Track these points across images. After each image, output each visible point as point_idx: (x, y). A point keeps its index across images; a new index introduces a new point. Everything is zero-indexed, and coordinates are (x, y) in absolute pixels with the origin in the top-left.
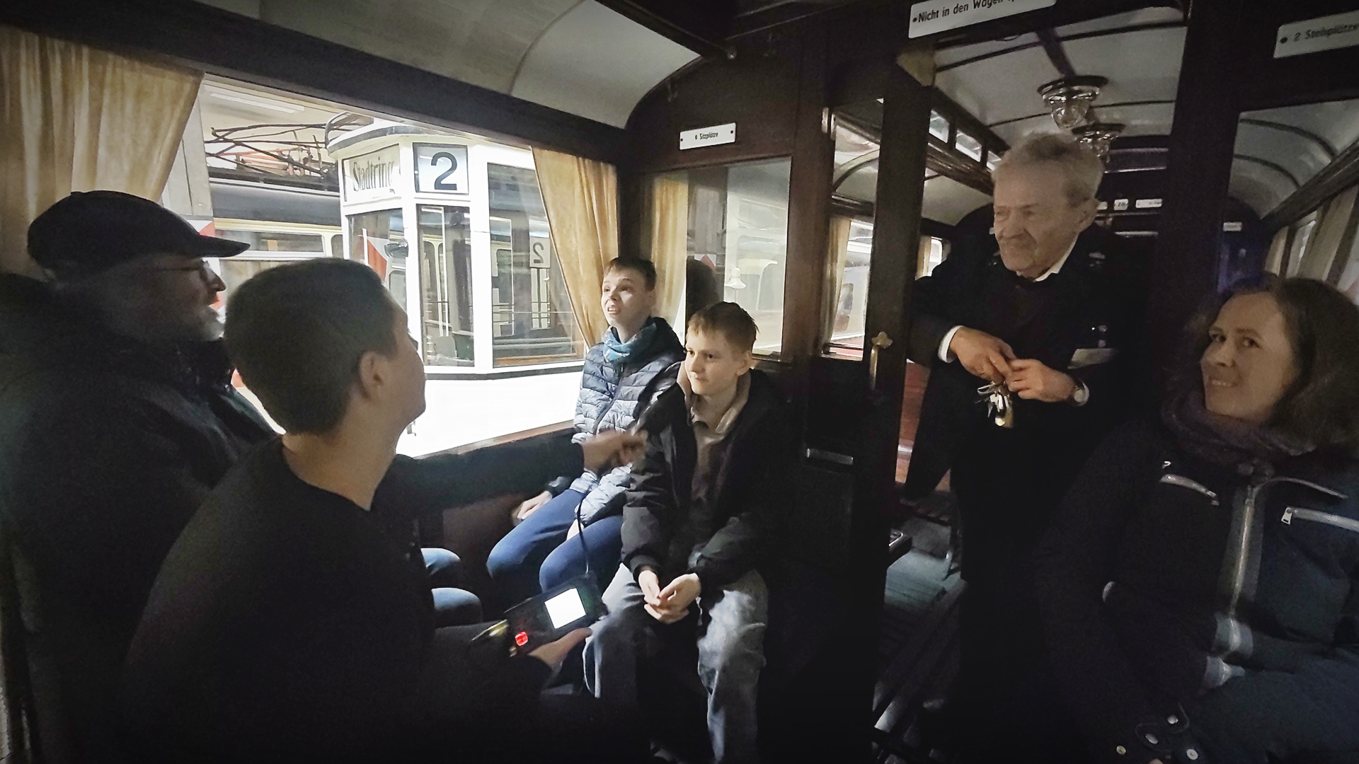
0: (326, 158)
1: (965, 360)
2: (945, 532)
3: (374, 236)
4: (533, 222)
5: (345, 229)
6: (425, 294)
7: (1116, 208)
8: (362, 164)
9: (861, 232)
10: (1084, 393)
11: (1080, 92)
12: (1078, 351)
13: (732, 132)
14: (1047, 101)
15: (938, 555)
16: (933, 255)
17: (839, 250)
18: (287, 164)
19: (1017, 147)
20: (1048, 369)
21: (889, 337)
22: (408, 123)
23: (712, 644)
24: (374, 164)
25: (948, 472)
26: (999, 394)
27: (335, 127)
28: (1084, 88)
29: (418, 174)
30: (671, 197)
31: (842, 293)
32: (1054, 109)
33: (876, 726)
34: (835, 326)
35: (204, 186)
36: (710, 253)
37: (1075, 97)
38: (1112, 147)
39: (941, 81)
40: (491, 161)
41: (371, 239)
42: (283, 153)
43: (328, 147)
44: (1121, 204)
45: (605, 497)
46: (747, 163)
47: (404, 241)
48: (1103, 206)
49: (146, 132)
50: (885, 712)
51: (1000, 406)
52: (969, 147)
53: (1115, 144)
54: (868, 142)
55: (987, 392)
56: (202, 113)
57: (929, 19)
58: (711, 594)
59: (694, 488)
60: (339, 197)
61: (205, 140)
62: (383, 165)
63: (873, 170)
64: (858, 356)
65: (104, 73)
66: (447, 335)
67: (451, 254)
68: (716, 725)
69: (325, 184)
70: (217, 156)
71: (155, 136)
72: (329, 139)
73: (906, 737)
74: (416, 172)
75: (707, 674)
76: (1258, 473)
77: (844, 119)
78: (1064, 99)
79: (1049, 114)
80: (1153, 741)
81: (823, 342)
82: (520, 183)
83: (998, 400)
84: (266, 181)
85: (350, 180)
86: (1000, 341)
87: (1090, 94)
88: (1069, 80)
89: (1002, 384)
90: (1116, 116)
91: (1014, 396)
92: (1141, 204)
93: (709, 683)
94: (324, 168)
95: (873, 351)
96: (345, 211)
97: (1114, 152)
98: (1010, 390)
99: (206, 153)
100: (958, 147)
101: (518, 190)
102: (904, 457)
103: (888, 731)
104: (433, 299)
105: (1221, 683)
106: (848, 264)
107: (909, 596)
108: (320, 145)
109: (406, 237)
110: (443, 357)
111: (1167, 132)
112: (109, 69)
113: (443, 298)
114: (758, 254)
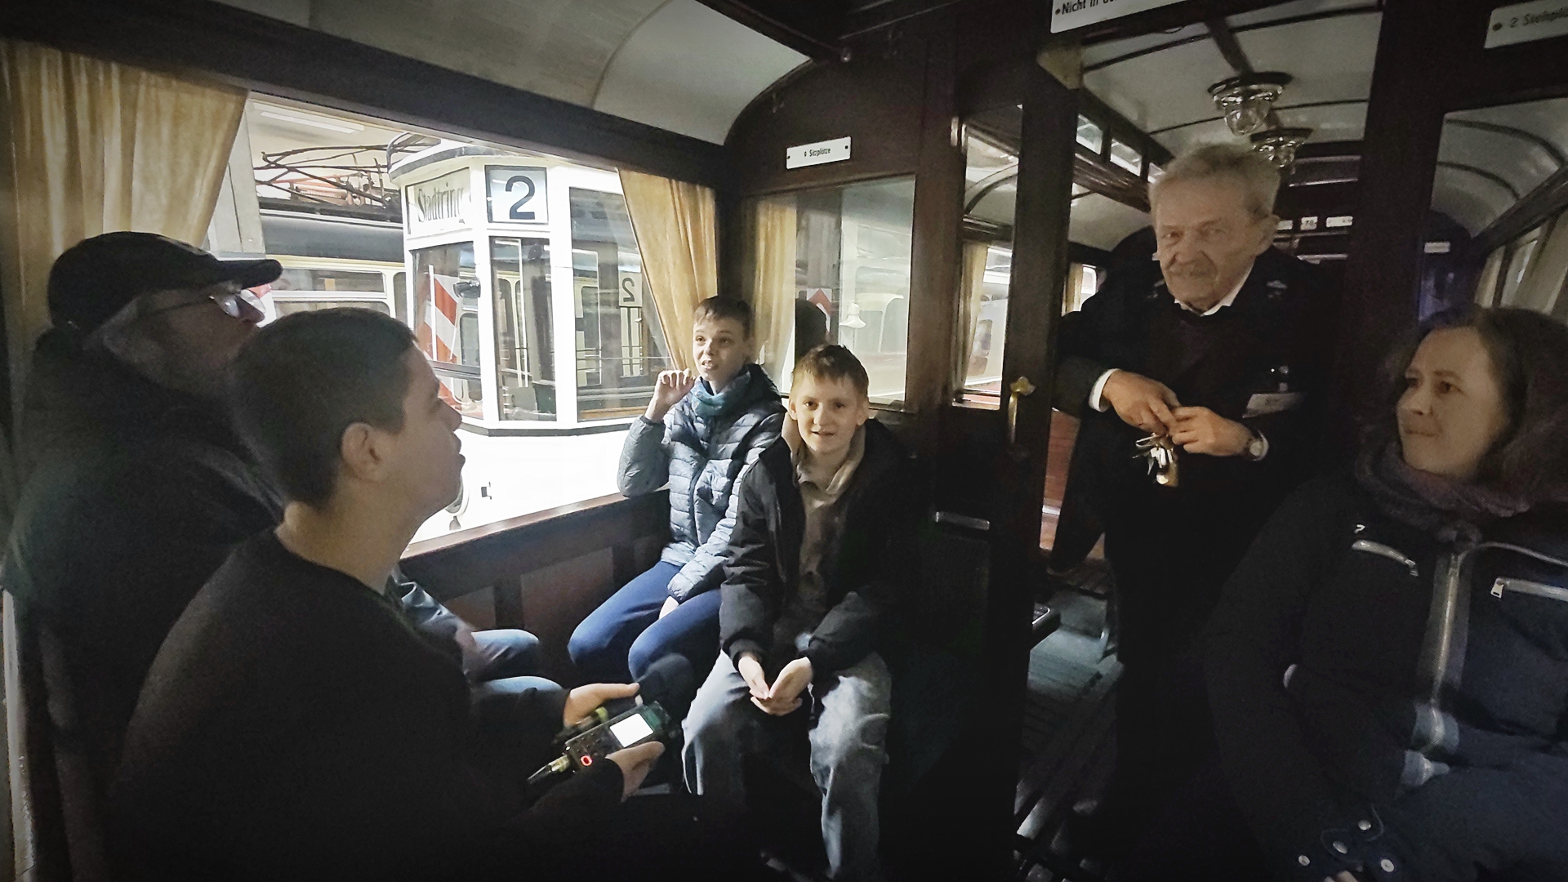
0: (388, 185)
1: (1121, 408)
2: (1101, 606)
3: (442, 273)
4: (622, 255)
5: (408, 266)
6: (501, 339)
7: (1303, 227)
8: (428, 191)
9: (1001, 259)
10: (1262, 445)
11: (1260, 91)
12: (1254, 397)
13: (846, 147)
14: (1218, 102)
15: (1091, 633)
16: (1086, 284)
17: (974, 281)
18: (345, 191)
19: (1184, 156)
20: (1217, 418)
21: (1031, 382)
22: (478, 144)
23: (826, 739)
24: (442, 191)
25: (1103, 536)
26: (1162, 447)
27: (398, 148)
28: (1263, 86)
29: (491, 202)
30: (777, 222)
31: (977, 332)
32: (1227, 113)
33: (1019, 832)
34: (970, 369)
35: (254, 219)
36: (824, 287)
37: (1252, 98)
38: (1298, 155)
39: (1090, 81)
40: (572, 186)
41: (439, 277)
42: (342, 179)
43: (390, 172)
44: (1309, 222)
45: (702, 568)
46: (866, 183)
47: (475, 278)
48: (1287, 225)
49: (185, 160)
50: (1029, 816)
51: (1162, 462)
52: (1126, 159)
53: (1301, 152)
54: (1006, 155)
55: (1148, 445)
56: (250, 135)
57: (1074, 10)
58: (825, 680)
59: (803, 559)
60: (402, 228)
61: (254, 167)
62: (452, 192)
63: (1012, 188)
64: (994, 404)
65: (137, 91)
66: (527, 386)
67: (530, 293)
68: (832, 831)
69: (389, 215)
70: (269, 183)
71: (197, 164)
72: (392, 162)
73: (1054, 845)
74: (489, 199)
75: (820, 771)
76: (1463, 538)
77: (975, 127)
78: (1239, 100)
79: (1222, 118)
80: (1341, 849)
81: (955, 387)
82: (607, 210)
83: (1159, 455)
84: (322, 212)
85: (415, 209)
86: (1160, 384)
87: (1271, 94)
88: (1246, 77)
89: (1164, 436)
90: (1302, 119)
91: (1179, 449)
92: (1332, 222)
93: (823, 782)
94: (386, 196)
95: (1012, 399)
96: (409, 245)
97: (1301, 161)
98: (1174, 442)
99: (257, 181)
100: (1114, 159)
101: (605, 218)
102: (1050, 519)
103: (1032, 837)
104: (510, 345)
105: (1422, 783)
106: (984, 299)
107: (1054, 681)
108: (382, 170)
109: (477, 274)
110: (522, 410)
111: (1360, 136)
112: (143, 88)
113: (521, 343)
114: (879, 287)
